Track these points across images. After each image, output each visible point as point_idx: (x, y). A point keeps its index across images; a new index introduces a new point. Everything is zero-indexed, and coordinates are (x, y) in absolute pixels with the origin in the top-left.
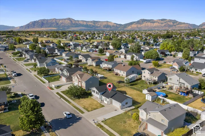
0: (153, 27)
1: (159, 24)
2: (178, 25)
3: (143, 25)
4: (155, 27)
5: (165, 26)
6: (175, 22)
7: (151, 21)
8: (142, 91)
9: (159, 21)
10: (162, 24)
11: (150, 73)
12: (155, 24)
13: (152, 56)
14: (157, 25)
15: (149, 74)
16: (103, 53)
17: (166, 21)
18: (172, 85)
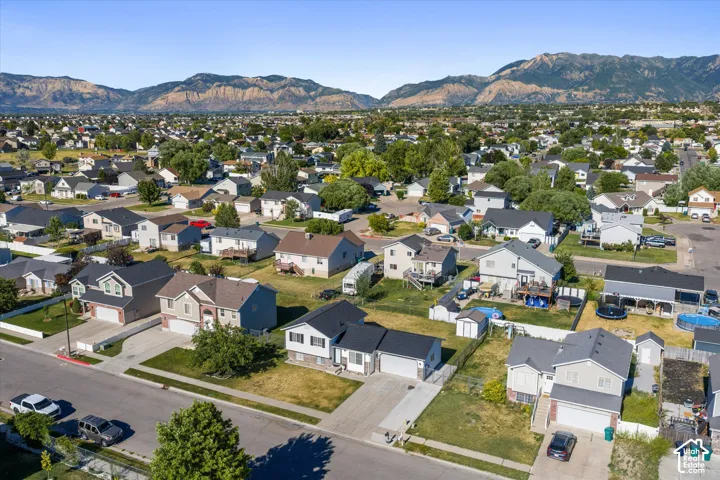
0: (244, 103)
1: (262, 94)
2: (323, 98)
3: (210, 94)
4: (250, 102)
5: (281, 98)
6: (310, 85)
7: (236, 81)
8: (424, 314)
9: (260, 83)
10: (272, 91)
11: (413, 252)
12: (248, 92)
13: (351, 199)
14: (255, 94)
15: (410, 258)
16: (157, 199)
17: (283, 82)
18: (495, 281)
